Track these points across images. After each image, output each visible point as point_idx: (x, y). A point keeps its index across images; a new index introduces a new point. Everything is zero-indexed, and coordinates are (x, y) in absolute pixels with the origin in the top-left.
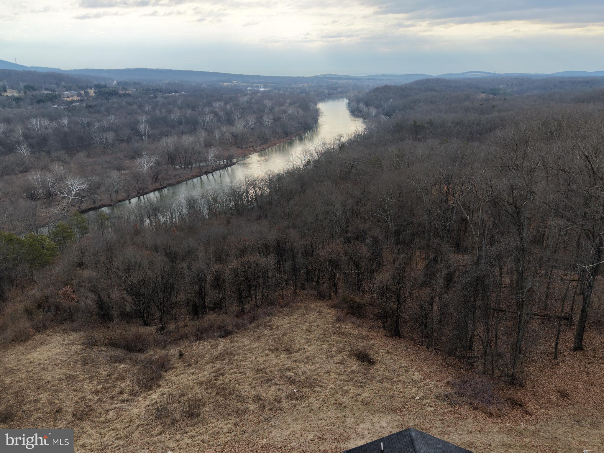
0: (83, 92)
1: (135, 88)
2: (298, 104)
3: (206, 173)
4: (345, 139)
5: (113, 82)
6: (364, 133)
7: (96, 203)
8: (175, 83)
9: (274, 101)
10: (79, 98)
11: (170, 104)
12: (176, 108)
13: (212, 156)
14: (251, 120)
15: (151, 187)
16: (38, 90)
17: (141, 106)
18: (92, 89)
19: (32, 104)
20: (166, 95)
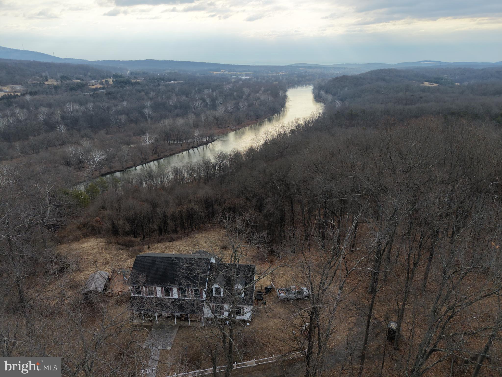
0: (104, 81)
1: (144, 78)
2: (269, 92)
3: (193, 148)
5: (127, 72)
7: (112, 169)
9: (251, 89)
10: (101, 86)
11: (169, 91)
12: (174, 95)
13: (197, 134)
14: (230, 106)
15: (151, 158)
16: (71, 80)
17: (147, 93)
18: (111, 78)
19: (66, 92)
20: (167, 83)
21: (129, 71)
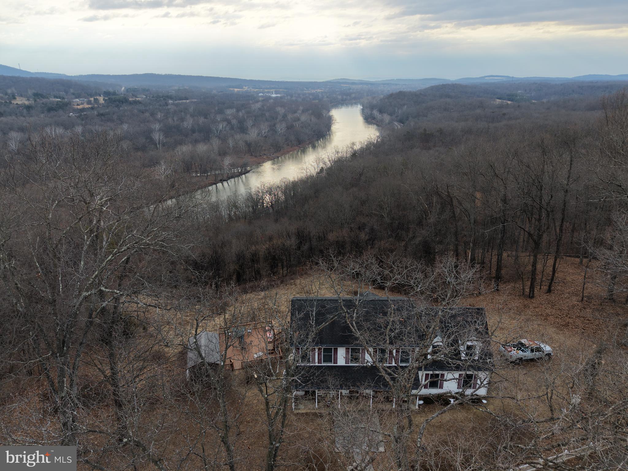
0: (92, 99)
1: (145, 95)
2: (310, 111)
3: (222, 181)
4: (357, 147)
5: (121, 88)
6: (377, 140)
8: (185, 89)
9: (286, 108)
10: (90, 106)
11: (182, 111)
12: (188, 116)
13: (227, 164)
14: (265, 128)
16: (47, 98)
17: (153, 114)
18: (101, 96)
19: (43, 113)
20: (177, 102)
21: (123, 88)
